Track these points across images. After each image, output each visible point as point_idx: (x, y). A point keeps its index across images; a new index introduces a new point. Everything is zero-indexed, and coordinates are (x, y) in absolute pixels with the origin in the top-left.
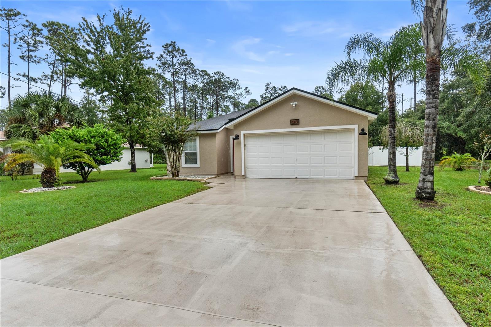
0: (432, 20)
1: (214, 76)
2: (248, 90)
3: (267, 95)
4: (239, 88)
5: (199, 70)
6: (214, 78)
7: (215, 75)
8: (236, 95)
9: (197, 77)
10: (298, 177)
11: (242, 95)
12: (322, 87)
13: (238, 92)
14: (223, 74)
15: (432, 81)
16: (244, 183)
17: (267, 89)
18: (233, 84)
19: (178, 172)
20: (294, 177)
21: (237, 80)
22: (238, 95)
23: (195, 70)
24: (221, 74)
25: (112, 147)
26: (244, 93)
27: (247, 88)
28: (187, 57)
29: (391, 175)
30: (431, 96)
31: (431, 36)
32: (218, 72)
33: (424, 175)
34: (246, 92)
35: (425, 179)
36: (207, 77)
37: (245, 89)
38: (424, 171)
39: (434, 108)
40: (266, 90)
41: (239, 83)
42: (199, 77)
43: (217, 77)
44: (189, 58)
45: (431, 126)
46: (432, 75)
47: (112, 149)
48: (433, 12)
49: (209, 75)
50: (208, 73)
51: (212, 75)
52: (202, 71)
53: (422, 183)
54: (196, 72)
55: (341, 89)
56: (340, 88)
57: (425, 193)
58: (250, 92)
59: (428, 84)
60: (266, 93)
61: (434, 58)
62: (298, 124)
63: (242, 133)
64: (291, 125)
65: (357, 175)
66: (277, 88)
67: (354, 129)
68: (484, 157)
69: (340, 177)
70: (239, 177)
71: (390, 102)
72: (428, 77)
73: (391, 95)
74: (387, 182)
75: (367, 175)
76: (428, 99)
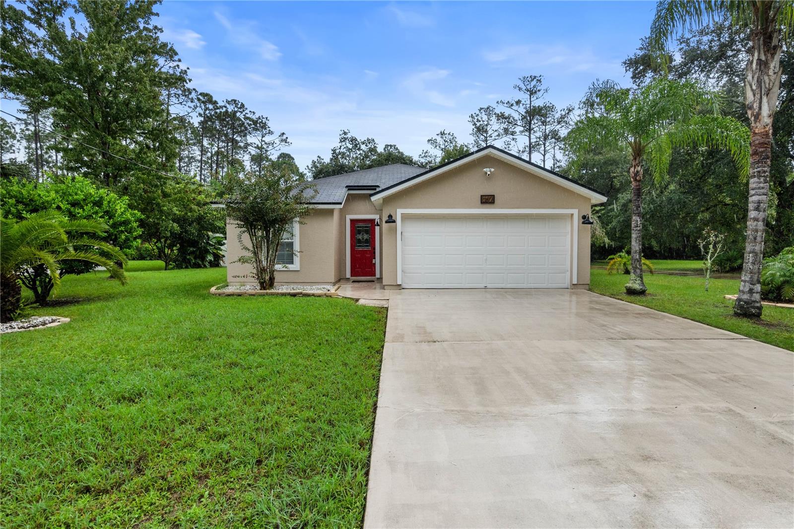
0: (766, 78)
1: (225, 107)
2: (284, 137)
3: (342, 150)
4: (271, 133)
5: (196, 91)
6: (224, 109)
7: (227, 105)
8: (263, 143)
9: (194, 104)
10: (489, 286)
11: (275, 145)
12: (395, 146)
13: (267, 139)
14: (243, 105)
15: (763, 159)
16: (399, 297)
17: (343, 140)
18: (260, 125)
19: (272, 279)
20: (482, 286)
21: (267, 118)
22: (268, 144)
23: (189, 90)
24: (240, 104)
25: (122, 228)
26: (277, 141)
27: (283, 134)
28: (179, 63)
29: (637, 282)
30: (762, 179)
31: (765, 99)
32: (235, 101)
33: (751, 284)
34: (282, 141)
35: (753, 289)
36: (211, 107)
37: (280, 136)
38: (750, 278)
39: (766, 195)
40: (341, 142)
41: (269, 124)
42: (198, 105)
43: (231, 108)
44: (183, 66)
45: (761, 219)
46: (764, 151)
47: (122, 232)
48: (769, 68)
49: (216, 102)
50: (214, 99)
51: (220, 104)
52: (201, 94)
53: (749, 295)
54: (190, 93)
55: (427, 152)
56: (425, 151)
57: (754, 307)
58: (288, 140)
59: (758, 162)
60: (341, 146)
61: (767, 129)
62: (493, 202)
63: (399, 213)
64: (481, 203)
65: (576, 283)
66: (359, 140)
67: (572, 215)
68: (711, 259)
69: (550, 286)
70: (391, 287)
71: (636, 180)
72: (758, 154)
73: (637, 172)
74: (631, 292)
75: (589, 283)
76: (757, 182)
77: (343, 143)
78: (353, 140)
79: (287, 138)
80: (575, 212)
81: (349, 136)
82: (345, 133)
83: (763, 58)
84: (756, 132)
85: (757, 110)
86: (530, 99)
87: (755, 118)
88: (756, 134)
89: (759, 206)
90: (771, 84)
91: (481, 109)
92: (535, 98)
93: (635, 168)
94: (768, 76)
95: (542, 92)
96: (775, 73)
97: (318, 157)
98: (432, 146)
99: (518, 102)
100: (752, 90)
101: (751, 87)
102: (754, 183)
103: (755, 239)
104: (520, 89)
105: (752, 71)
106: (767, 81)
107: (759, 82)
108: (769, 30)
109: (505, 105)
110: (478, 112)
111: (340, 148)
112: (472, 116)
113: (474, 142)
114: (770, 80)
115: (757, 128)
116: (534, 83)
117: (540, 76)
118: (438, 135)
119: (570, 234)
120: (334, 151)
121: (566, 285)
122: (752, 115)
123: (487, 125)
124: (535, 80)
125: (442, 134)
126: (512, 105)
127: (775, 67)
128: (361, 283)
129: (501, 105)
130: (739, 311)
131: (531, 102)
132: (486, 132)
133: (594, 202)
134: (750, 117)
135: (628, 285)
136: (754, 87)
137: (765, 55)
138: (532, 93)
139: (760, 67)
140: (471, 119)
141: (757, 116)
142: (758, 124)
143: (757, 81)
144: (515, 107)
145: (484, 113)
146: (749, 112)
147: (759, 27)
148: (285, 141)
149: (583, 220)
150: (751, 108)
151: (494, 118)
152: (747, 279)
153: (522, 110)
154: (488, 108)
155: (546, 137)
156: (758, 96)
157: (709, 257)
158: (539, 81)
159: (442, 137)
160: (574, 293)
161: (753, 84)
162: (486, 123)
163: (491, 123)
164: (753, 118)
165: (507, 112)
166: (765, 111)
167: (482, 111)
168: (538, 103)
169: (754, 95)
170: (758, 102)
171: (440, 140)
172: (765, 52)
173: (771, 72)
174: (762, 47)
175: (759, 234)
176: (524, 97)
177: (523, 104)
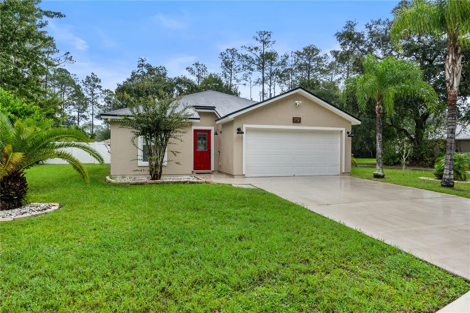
0: (455, 68)
2: (69, 56)
4: (57, 51)
10: (296, 174)
15: (454, 108)
17: (141, 66)
19: (160, 172)
20: (292, 174)
27: (68, 53)
29: (380, 171)
30: (454, 118)
31: (455, 79)
33: (450, 170)
35: (451, 173)
37: (65, 54)
40: (139, 67)
46: (455, 104)
48: (457, 64)
53: (449, 176)
57: (451, 182)
58: (73, 59)
59: (452, 109)
60: (139, 70)
61: (456, 93)
62: (300, 122)
63: (245, 127)
64: (293, 122)
65: (344, 172)
66: (153, 67)
67: (342, 131)
68: (405, 158)
69: (329, 174)
70: (239, 176)
71: (379, 113)
72: (452, 105)
73: (380, 108)
74: (377, 176)
75: (350, 172)
76: (452, 119)
77: (141, 68)
78: (148, 66)
79: (72, 57)
80: (344, 129)
81: (145, 63)
82: (143, 61)
83: (454, 58)
84: (451, 94)
85: (451, 84)
86: (264, 47)
87: (450, 87)
88: (451, 95)
89: (453, 131)
90: (458, 72)
91: (228, 49)
92: (267, 47)
93: (379, 106)
94: (456, 67)
95: (271, 43)
96: (459, 66)
97: (92, 73)
98: (190, 73)
99: (256, 48)
100: (449, 73)
101: (448, 72)
102: (450, 120)
103: (451, 147)
104: (257, 39)
105: (449, 64)
106: (456, 70)
107: (453, 70)
108: (456, 45)
109: (247, 49)
110: (225, 52)
111: (138, 72)
112: (221, 54)
113: (222, 73)
114: (457, 70)
115: (451, 92)
116: (266, 36)
117: (271, 32)
118: (193, 65)
119: (340, 142)
120: (133, 73)
121: (337, 174)
122: (449, 85)
123: (232, 62)
124: (267, 34)
125: (197, 64)
126: (252, 50)
127: (459, 64)
128: (205, 174)
129: (244, 49)
130: (445, 184)
131: (264, 49)
132: (231, 66)
133: (353, 124)
134: (447, 86)
135: (375, 172)
136: (450, 72)
137: (455, 57)
138: (264, 43)
139: (453, 62)
140: (221, 56)
141: (452, 87)
142: (452, 91)
143: (452, 69)
144: (254, 51)
145: (229, 53)
146: (447, 84)
147: (452, 43)
148: (70, 59)
149: (348, 135)
150: (448, 82)
151: (236, 57)
152: (448, 168)
153: (258, 54)
154: (232, 50)
155: (272, 74)
156: (452, 77)
157: (404, 157)
158: (269, 35)
159: (197, 67)
160: (343, 178)
161: (449, 70)
162: (231, 60)
163: (235, 60)
164: (449, 87)
165: (249, 54)
166: (456, 85)
167: (228, 51)
168: (268, 50)
169: (450, 76)
170: (452, 79)
171: (194, 68)
172: (455, 55)
173: (458, 66)
174: (453, 53)
175: (453, 145)
176: (260, 45)
177: (259, 50)
